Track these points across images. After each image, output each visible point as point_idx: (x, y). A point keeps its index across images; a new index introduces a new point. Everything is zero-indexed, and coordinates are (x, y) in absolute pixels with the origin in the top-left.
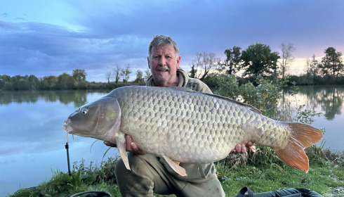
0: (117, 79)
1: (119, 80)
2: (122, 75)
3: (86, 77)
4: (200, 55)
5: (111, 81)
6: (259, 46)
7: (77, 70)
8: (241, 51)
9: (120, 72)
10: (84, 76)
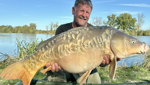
0: (51, 29)
1: (52, 30)
2: (54, 27)
3: (36, 27)
4: (94, 18)
5: (48, 30)
6: (125, 14)
7: (32, 24)
8: (116, 17)
9: (53, 26)
10: (35, 27)
